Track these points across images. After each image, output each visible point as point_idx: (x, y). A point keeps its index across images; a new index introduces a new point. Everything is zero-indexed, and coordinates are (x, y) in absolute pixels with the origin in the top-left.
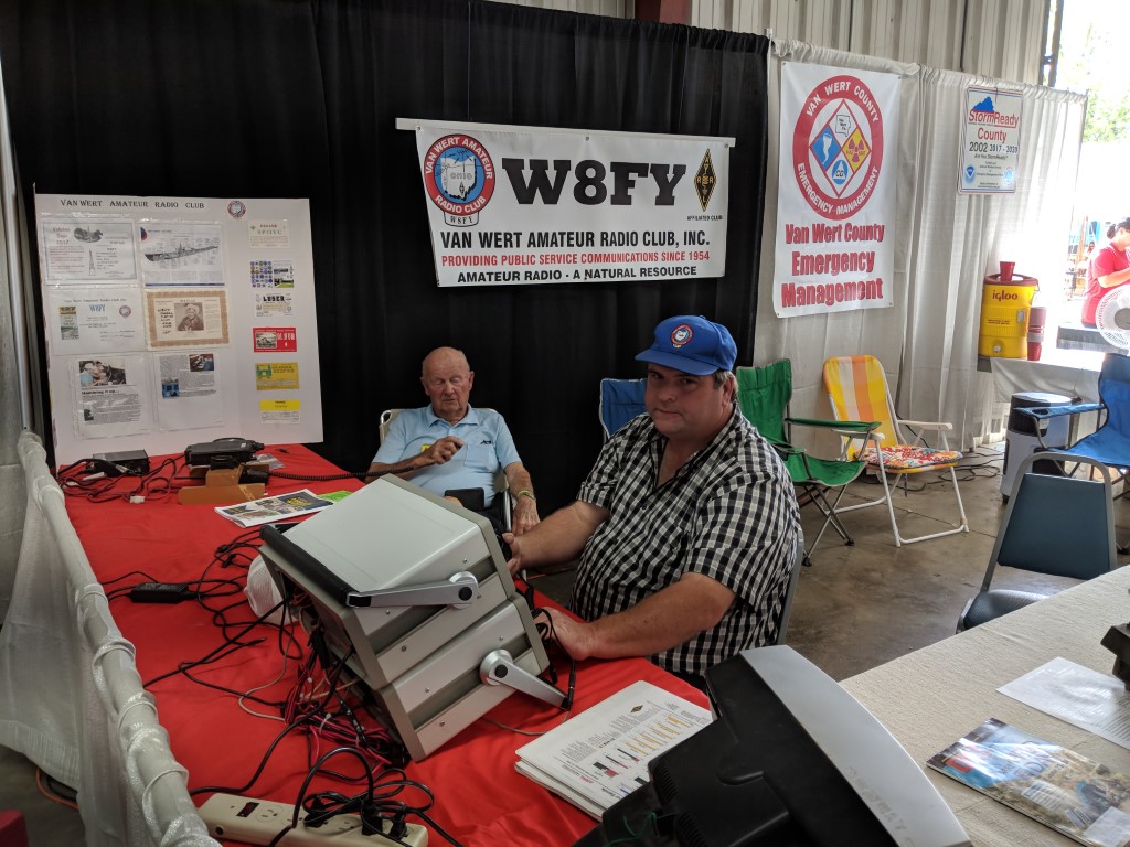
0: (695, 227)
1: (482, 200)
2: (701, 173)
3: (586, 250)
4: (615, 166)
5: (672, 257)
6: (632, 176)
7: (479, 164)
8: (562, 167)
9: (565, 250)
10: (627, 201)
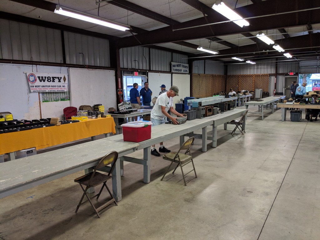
0: (64, 85)
1: (35, 81)
2: (64, 78)
3: (49, 88)
4: (52, 77)
5: (61, 89)
6: (55, 78)
7: (34, 77)
8: (45, 77)
9: (46, 88)
10: (54, 82)
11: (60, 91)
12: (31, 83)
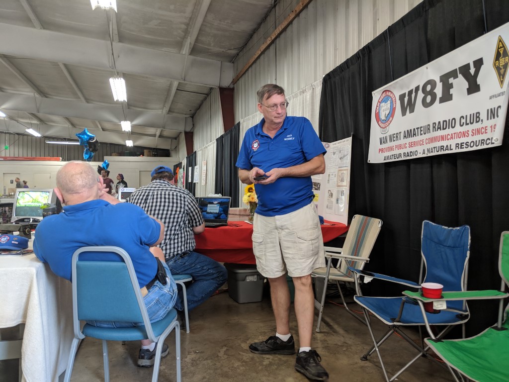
0: (494, 104)
1: (391, 118)
3: (428, 136)
4: (442, 78)
5: (478, 131)
6: (451, 80)
8: (417, 90)
9: (419, 138)
10: (450, 97)
11: (470, 149)
12: (383, 125)
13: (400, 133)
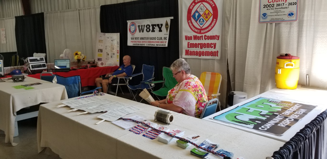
0: (165, 36)
1: (135, 32)
2: (166, 25)
3: (148, 41)
4: (152, 25)
5: (162, 42)
6: (154, 27)
7: (135, 26)
8: (144, 26)
9: (145, 40)
10: (154, 31)
11: (160, 46)
12: (132, 34)
13: (139, 38)
